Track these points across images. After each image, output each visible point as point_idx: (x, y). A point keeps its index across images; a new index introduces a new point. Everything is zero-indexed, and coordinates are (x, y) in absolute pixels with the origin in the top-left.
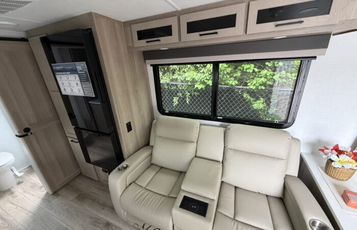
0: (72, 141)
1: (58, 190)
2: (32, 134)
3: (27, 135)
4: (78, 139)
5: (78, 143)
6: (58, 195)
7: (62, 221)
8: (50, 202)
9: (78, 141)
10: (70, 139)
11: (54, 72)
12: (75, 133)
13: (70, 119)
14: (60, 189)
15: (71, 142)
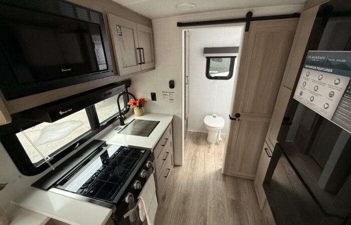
0: (266, 149)
1: (227, 176)
2: (239, 120)
3: (235, 119)
4: (273, 153)
5: (270, 158)
6: (225, 180)
7: (210, 207)
8: (217, 180)
9: (271, 155)
10: (265, 146)
11: (304, 63)
12: (274, 146)
13: (282, 124)
14: (229, 176)
15: (264, 150)
